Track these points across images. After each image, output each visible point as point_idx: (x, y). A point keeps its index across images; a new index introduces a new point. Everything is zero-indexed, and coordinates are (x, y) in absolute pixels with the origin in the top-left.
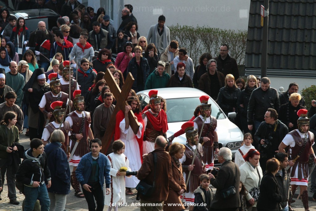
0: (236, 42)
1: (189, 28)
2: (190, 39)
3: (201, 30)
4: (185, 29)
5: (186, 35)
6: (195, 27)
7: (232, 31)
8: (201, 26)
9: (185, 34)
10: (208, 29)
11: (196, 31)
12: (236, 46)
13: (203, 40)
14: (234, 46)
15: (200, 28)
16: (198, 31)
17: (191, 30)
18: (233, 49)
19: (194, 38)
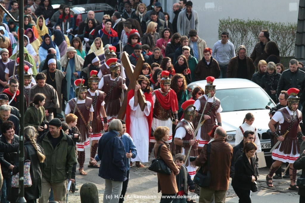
0: (286, 34)
1: (240, 21)
2: (240, 32)
3: (252, 23)
4: (236, 22)
5: (237, 28)
6: (246, 20)
7: (281, 23)
8: (252, 19)
9: (236, 26)
10: (258, 22)
11: (246, 24)
12: (286, 38)
13: (254, 33)
14: (284, 38)
15: (251, 21)
16: (249, 24)
17: (242, 23)
18: (283, 41)
19: (245, 31)
